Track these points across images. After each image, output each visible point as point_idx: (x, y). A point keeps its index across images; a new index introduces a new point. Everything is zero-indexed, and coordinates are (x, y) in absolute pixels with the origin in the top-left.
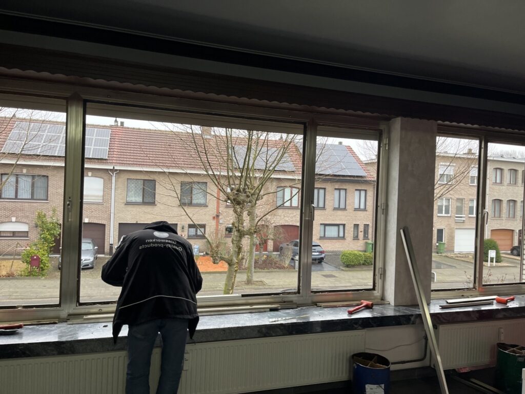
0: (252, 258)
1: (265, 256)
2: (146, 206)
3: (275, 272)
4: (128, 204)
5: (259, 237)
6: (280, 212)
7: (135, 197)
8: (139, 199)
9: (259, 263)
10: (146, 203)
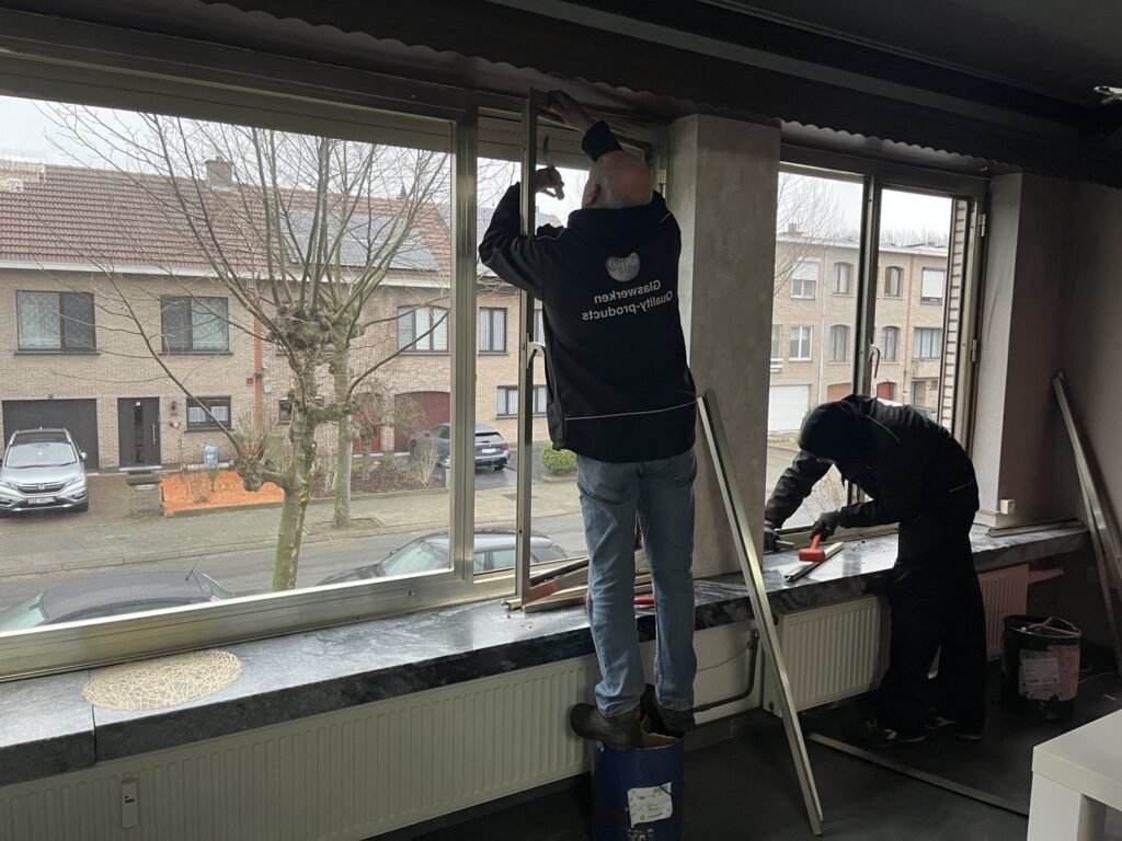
0: (345, 471)
1: (376, 463)
2: (73, 358)
3: (400, 495)
4: (22, 352)
5: (361, 421)
6: (407, 363)
7: (41, 336)
8: (53, 341)
9: (364, 479)
10: (72, 349)
